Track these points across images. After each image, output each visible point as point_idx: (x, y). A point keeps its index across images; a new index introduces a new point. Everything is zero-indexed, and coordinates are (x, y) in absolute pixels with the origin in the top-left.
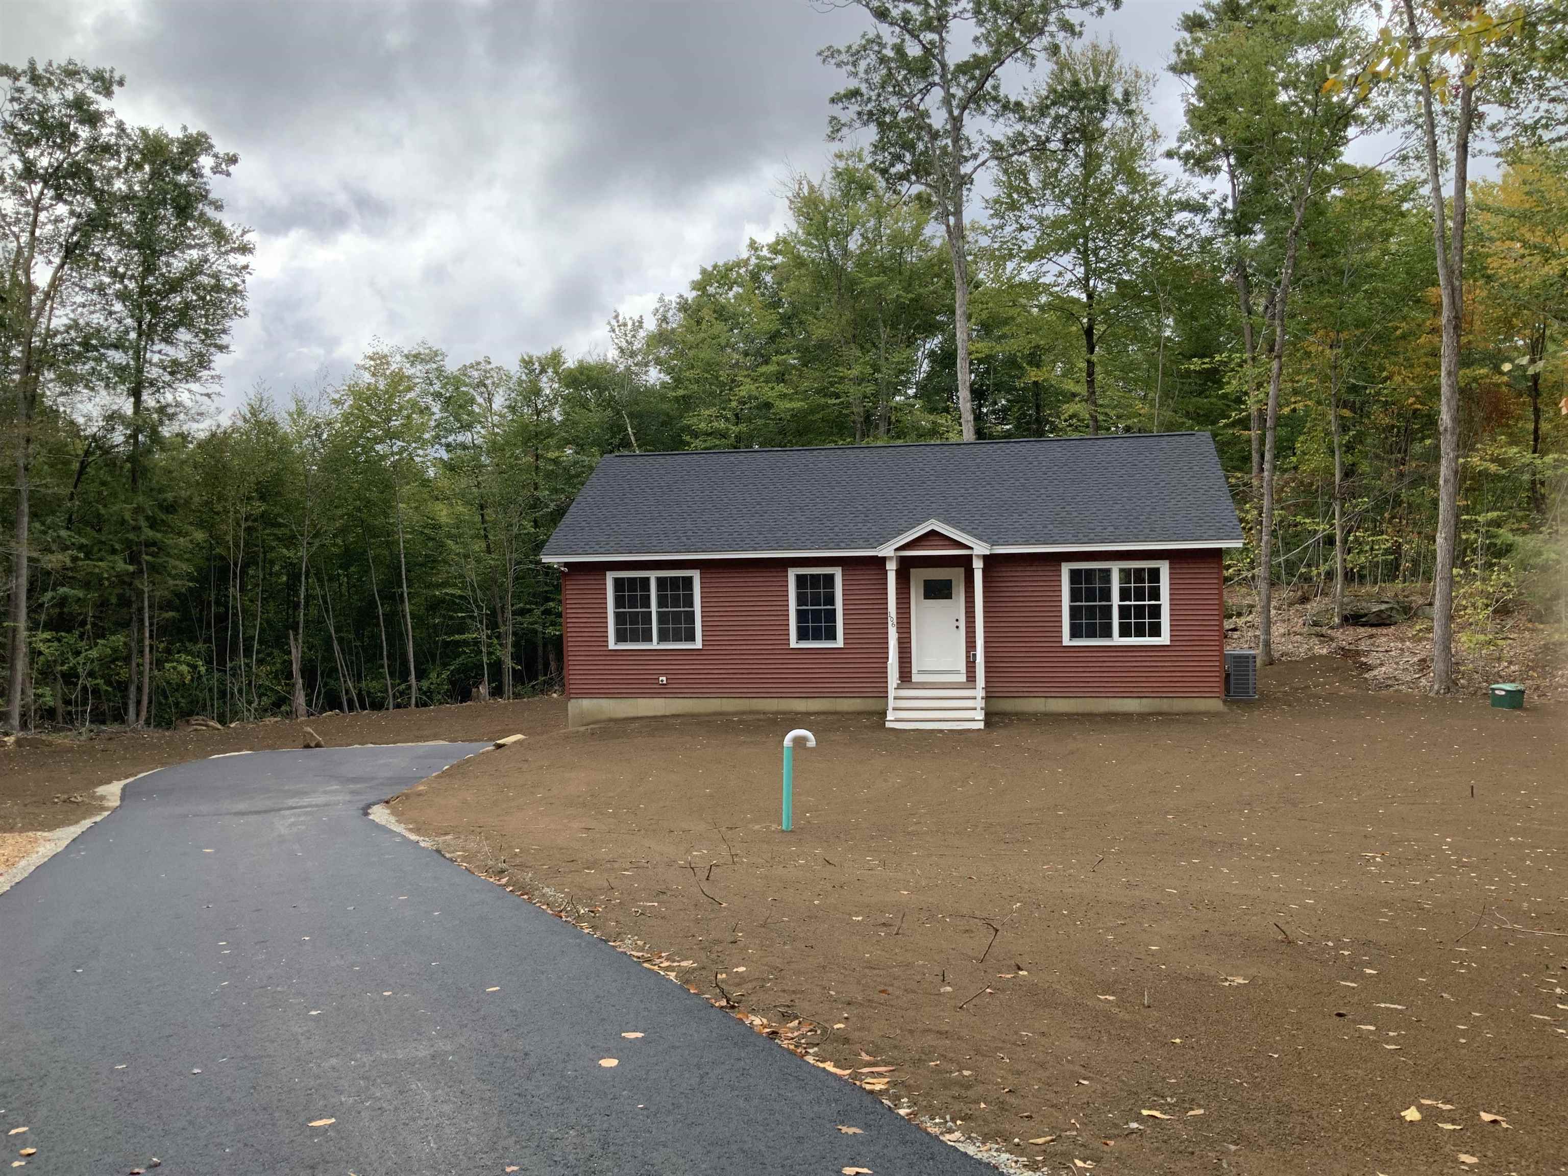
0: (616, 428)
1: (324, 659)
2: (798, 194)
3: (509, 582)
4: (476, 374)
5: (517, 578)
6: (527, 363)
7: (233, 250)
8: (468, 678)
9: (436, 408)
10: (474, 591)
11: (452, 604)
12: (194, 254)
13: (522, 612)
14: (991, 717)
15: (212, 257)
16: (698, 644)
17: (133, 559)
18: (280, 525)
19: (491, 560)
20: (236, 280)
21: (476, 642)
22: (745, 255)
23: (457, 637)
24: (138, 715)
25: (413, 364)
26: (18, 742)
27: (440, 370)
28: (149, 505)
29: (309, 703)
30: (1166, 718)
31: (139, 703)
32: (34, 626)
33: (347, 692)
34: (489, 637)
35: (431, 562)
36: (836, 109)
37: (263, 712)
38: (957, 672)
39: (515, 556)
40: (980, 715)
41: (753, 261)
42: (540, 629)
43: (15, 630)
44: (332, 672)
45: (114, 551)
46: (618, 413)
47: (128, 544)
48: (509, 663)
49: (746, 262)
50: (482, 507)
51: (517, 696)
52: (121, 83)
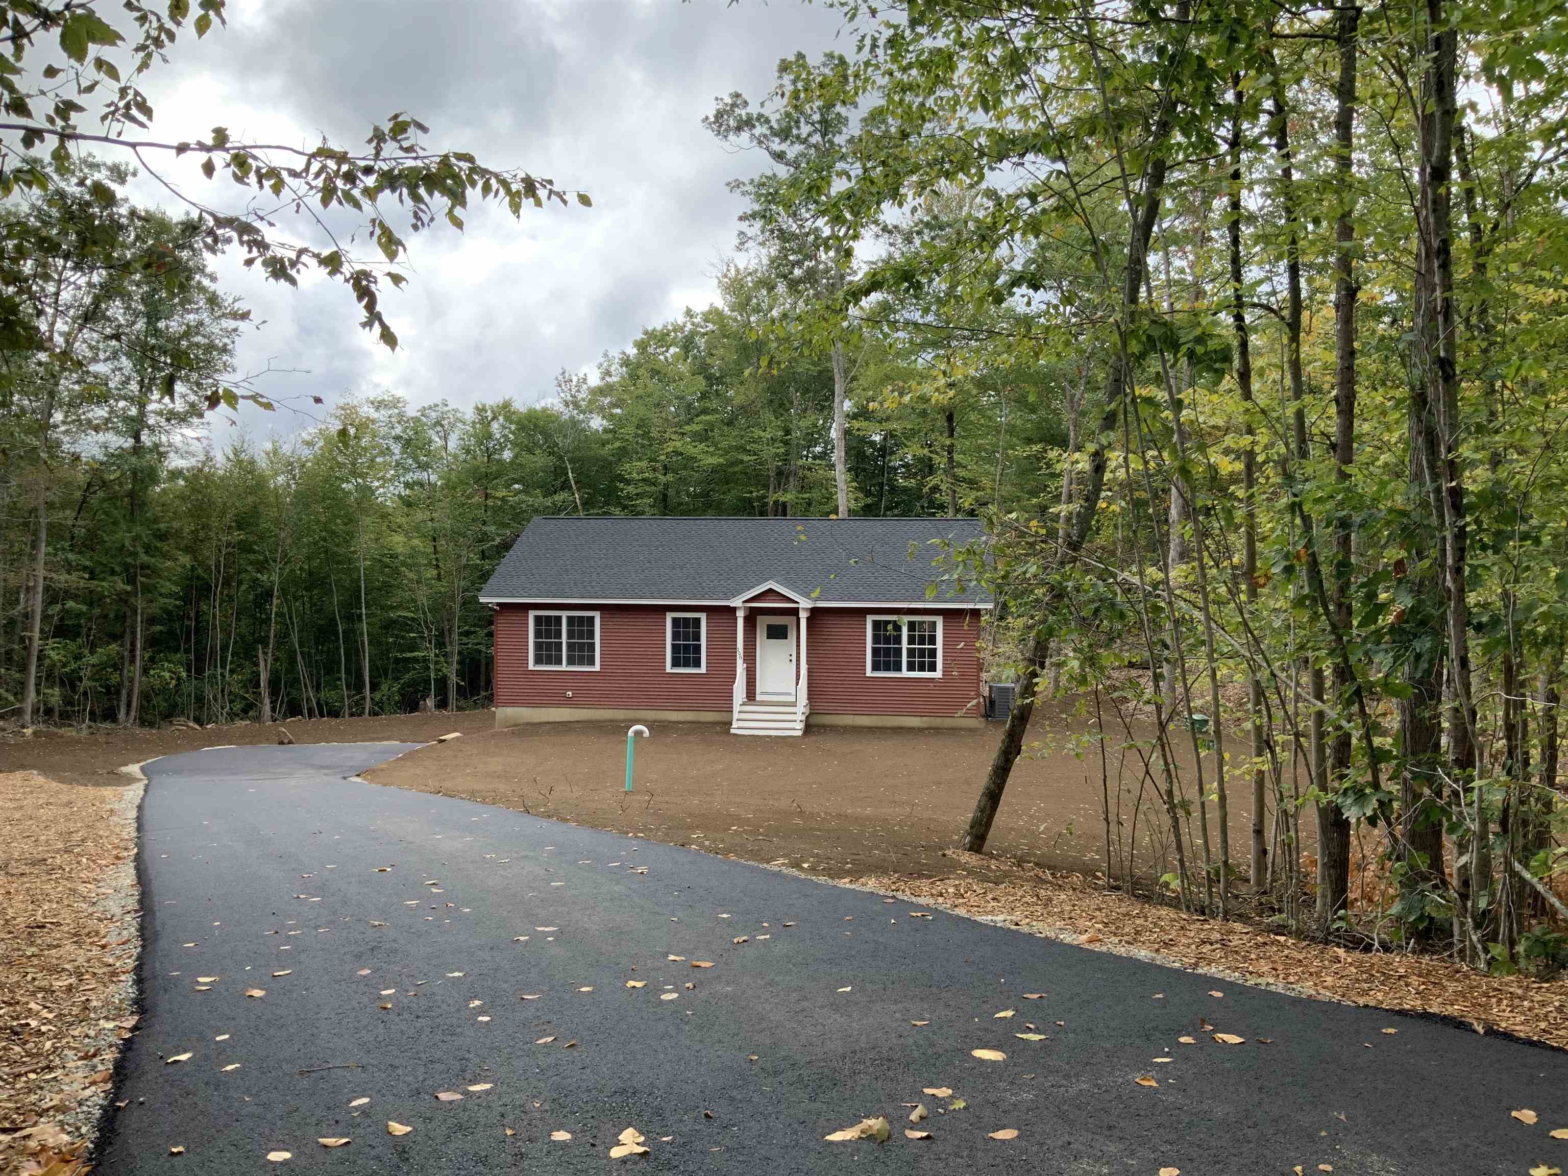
0: (559, 471)
1: (288, 672)
2: (726, 276)
3: (457, 607)
4: (434, 415)
5: (464, 604)
6: (481, 410)
7: (224, 315)
8: (416, 692)
9: (396, 449)
10: (424, 613)
11: (405, 625)
12: (191, 318)
13: (467, 634)
14: (809, 728)
15: (207, 321)
16: (597, 667)
17: (131, 580)
18: (254, 552)
19: (442, 587)
20: (226, 340)
21: (425, 660)
22: (681, 320)
23: (409, 655)
24: (128, 714)
25: (377, 409)
26: (35, 733)
27: (401, 415)
28: (145, 534)
29: (273, 709)
30: (937, 731)
31: (129, 705)
32: (44, 636)
33: (309, 699)
34: (436, 656)
35: (387, 587)
36: (744, 226)
37: (232, 716)
38: (789, 694)
39: (462, 583)
40: (801, 726)
41: (689, 326)
42: (484, 649)
43: (30, 639)
44: (295, 682)
45: (113, 572)
46: (561, 458)
47: (126, 567)
48: (453, 679)
49: (682, 329)
50: (434, 540)
51: (459, 709)
52: (134, 174)
